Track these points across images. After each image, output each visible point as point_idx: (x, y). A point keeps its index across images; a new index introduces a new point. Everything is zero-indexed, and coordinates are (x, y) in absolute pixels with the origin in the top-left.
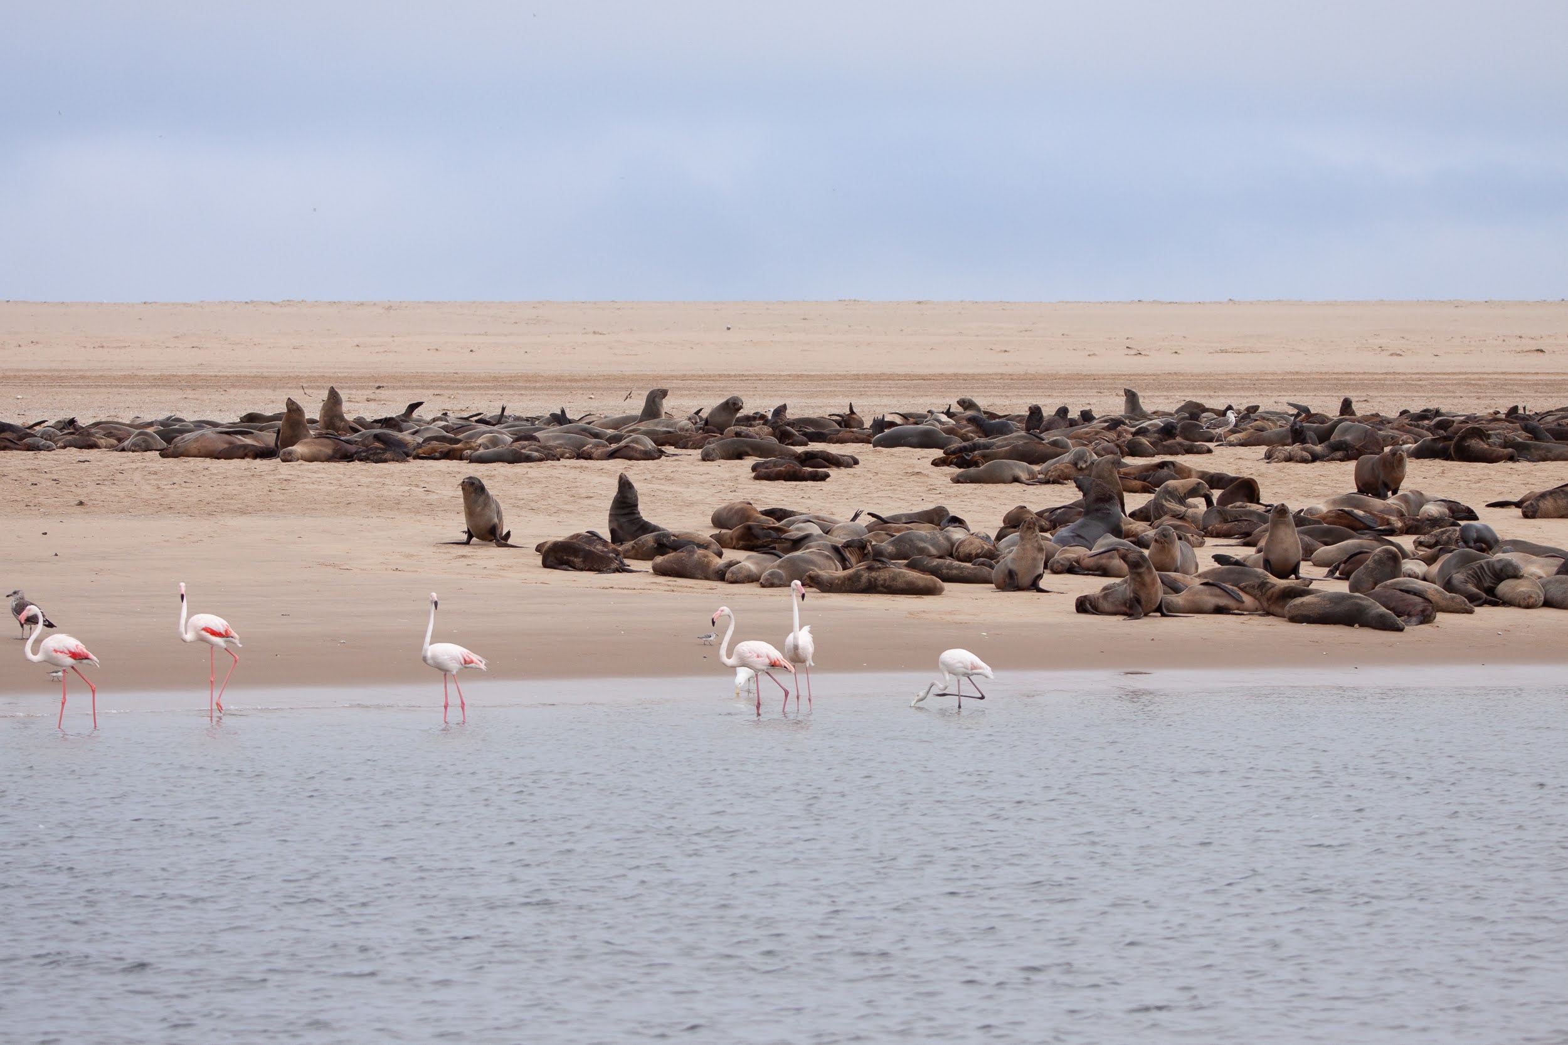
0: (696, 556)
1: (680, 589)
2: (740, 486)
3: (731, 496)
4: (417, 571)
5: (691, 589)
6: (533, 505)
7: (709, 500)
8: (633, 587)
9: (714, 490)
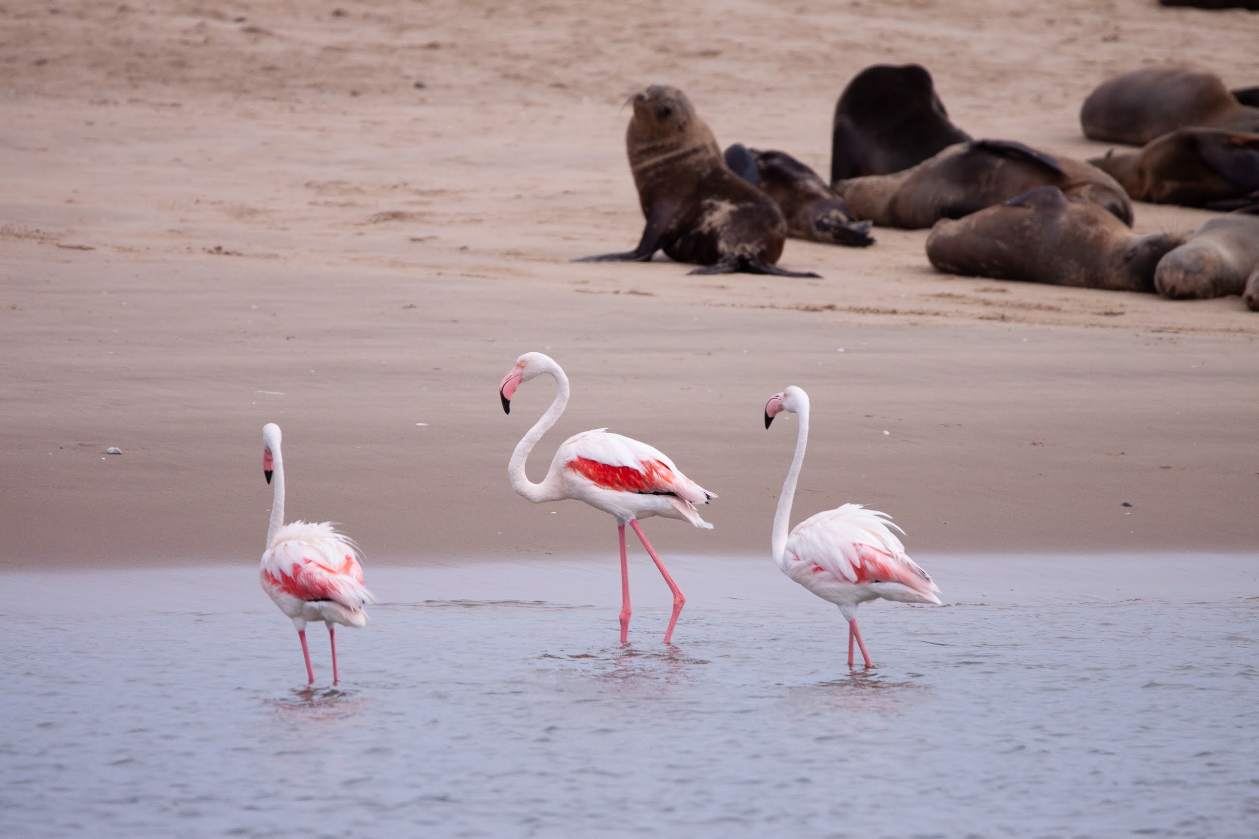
0: (1063, 218)
1: (1021, 313)
2: (1125, 25)
3: (1105, 52)
4: (276, 257)
5: (1053, 315)
6: (558, 73)
7: (1048, 63)
8: (890, 306)
9: (1053, 36)
